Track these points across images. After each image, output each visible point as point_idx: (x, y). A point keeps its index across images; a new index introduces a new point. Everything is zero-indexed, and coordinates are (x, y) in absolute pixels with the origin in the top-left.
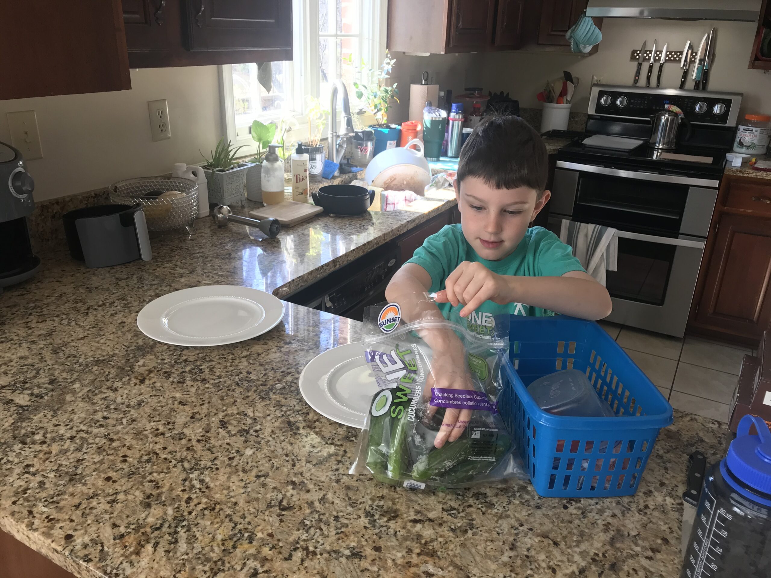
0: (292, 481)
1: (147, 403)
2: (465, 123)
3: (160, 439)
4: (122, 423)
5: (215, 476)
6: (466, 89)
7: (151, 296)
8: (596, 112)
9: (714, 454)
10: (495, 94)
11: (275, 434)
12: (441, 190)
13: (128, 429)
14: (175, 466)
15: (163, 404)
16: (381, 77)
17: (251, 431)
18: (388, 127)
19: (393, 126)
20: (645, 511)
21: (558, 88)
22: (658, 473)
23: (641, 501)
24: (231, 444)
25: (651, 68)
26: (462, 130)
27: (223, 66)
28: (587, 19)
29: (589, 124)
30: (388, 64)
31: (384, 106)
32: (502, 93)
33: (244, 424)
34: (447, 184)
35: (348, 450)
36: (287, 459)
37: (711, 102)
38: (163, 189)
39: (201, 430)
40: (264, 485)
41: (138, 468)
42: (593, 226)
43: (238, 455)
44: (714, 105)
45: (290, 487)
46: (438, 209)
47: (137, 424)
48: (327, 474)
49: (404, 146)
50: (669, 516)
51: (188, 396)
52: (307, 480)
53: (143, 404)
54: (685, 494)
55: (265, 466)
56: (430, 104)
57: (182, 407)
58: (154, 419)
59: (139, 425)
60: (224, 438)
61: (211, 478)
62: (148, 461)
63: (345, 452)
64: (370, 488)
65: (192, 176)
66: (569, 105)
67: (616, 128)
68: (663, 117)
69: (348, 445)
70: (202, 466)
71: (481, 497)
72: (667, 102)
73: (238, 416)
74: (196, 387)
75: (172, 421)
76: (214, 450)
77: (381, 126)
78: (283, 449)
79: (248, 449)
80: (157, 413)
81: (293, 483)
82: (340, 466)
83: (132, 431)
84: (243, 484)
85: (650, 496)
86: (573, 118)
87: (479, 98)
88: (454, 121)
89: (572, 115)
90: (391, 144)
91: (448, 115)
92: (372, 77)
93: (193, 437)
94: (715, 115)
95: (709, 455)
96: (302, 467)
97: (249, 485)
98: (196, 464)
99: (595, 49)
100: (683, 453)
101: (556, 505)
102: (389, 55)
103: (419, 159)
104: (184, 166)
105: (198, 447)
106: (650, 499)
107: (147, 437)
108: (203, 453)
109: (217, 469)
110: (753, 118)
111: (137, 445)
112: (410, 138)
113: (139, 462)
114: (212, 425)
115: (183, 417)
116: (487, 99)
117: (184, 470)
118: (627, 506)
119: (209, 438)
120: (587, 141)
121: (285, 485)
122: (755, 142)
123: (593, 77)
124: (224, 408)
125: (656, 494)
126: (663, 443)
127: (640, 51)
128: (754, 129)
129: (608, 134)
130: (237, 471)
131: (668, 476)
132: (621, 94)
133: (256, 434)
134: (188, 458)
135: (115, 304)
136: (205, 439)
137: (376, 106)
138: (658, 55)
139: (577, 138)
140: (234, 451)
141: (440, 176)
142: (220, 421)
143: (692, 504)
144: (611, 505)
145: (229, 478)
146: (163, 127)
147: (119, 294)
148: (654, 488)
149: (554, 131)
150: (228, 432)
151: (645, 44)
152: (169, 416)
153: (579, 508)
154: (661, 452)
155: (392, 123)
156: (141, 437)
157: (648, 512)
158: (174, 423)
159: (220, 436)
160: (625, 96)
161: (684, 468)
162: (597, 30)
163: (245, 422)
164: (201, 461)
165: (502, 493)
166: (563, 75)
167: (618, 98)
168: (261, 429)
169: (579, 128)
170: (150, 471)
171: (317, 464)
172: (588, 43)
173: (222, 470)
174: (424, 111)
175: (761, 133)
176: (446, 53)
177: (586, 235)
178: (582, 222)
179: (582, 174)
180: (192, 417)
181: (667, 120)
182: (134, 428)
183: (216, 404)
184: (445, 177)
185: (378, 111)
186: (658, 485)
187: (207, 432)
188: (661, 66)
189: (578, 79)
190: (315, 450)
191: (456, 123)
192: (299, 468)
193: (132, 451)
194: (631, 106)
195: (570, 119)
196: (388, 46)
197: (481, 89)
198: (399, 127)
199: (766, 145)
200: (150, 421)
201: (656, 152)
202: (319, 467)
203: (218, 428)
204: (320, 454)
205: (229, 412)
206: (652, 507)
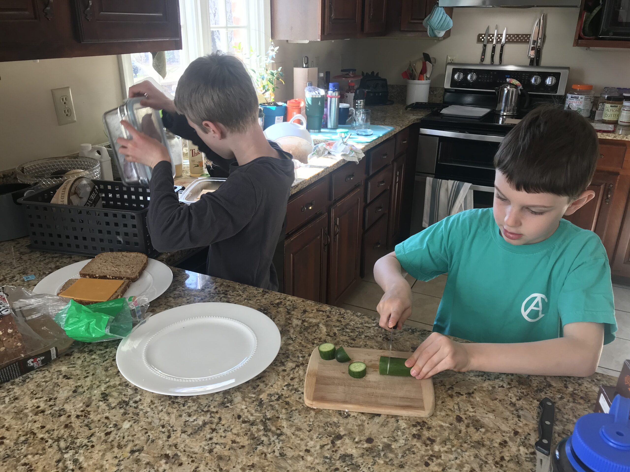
0: (166, 454)
1: (32, 379)
2: (342, 99)
3: (40, 417)
4: (4, 402)
5: (89, 454)
6: (342, 71)
7: (51, 268)
8: (451, 87)
9: (562, 398)
10: (367, 73)
11: (154, 404)
12: (321, 158)
13: (9, 408)
14: (51, 446)
15: (47, 379)
16: (267, 62)
17: (131, 403)
18: (275, 105)
19: (280, 104)
20: (501, 463)
21: (419, 67)
22: (512, 422)
23: (497, 453)
24: (110, 417)
25: (494, 48)
26: (338, 105)
27: (122, 55)
28: (440, 8)
29: (446, 97)
30: (273, 50)
31: (271, 87)
32: (373, 73)
33: (125, 395)
34: (326, 153)
35: (222, 417)
36: (163, 430)
37: (544, 76)
38: (70, 168)
39: (81, 404)
40: (138, 461)
41: (14, 451)
42: (453, 181)
43: (116, 429)
44: (547, 78)
45: (164, 461)
46: (318, 174)
47: (18, 403)
48: (201, 444)
49: (289, 121)
50: (523, 467)
51: (73, 369)
52: (181, 452)
53: (27, 380)
54: (537, 444)
55: (141, 439)
56: (311, 84)
57: (65, 381)
58: (37, 396)
59: (20, 404)
60: (104, 411)
61: (85, 457)
62: (25, 442)
63: (220, 419)
64: (242, 457)
65: (97, 154)
66: (428, 81)
67: (469, 99)
68: (506, 89)
69: (223, 411)
70: (78, 444)
71: (347, 459)
72: (509, 76)
73: (120, 387)
74: (82, 359)
75: (55, 397)
76: (92, 426)
77: (269, 104)
78: (160, 420)
79: (126, 422)
80: (41, 389)
81: (167, 456)
82: (214, 434)
83: (13, 410)
84: (116, 462)
85: (505, 446)
86: (433, 92)
87: (353, 77)
88: (331, 98)
89: (432, 90)
90: (279, 119)
91: (326, 92)
92: (260, 62)
93: (73, 413)
94: (548, 86)
95: (557, 399)
96: (177, 438)
97: (122, 462)
98: (73, 443)
99: (448, 34)
100: (534, 399)
101: (418, 462)
102: (273, 43)
103: (302, 131)
104: (90, 147)
105: (76, 424)
106: (505, 449)
107: (26, 415)
108: (81, 430)
109: (93, 446)
110: (578, 87)
111: (16, 425)
112: (295, 113)
113: (16, 444)
114: (94, 398)
115: (66, 392)
116: (360, 79)
117: (60, 449)
118: (484, 459)
119: (89, 413)
120: (445, 111)
121: (158, 459)
122: (581, 107)
123: (447, 57)
124: (107, 380)
125: (510, 443)
126: (516, 389)
127: (485, 35)
128: (580, 96)
129: (462, 104)
130: (112, 447)
131: (521, 424)
132: (471, 71)
133: (135, 405)
134: (65, 436)
135: (16, 279)
136: (85, 414)
137: (264, 87)
138: (499, 38)
139: (436, 109)
140: (111, 426)
141: (320, 145)
142: (102, 394)
143: (543, 453)
144: (470, 459)
145: (103, 455)
146: (68, 112)
147: (20, 268)
148: (509, 437)
149: (417, 103)
150: (108, 405)
151: (488, 28)
152: (52, 392)
153: (440, 465)
154: (514, 400)
155: (279, 102)
156: (21, 416)
157: (504, 464)
158: (56, 399)
159: (100, 410)
160: (474, 72)
161: (535, 415)
162: (449, 18)
163: (126, 393)
164: (78, 438)
165: (368, 453)
166: (422, 56)
167: (468, 74)
168: (140, 400)
169: (438, 100)
170: (25, 453)
171: (191, 434)
172: (441, 29)
173: (97, 448)
174: (305, 91)
175: (586, 99)
176: (321, 40)
177: (447, 190)
178: (442, 179)
179: (441, 138)
180: (75, 391)
181: (508, 91)
182: (15, 406)
183: (100, 375)
184: (325, 146)
185: (266, 91)
186: (512, 434)
187: (88, 406)
188: (502, 47)
189: (435, 59)
190: (191, 419)
191: (333, 99)
192: (174, 439)
193: (10, 432)
194: (480, 80)
195: (430, 92)
196: (273, 36)
197: (354, 70)
198: (285, 105)
199: (590, 109)
200: (32, 399)
201: (501, 118)
202: (193, 437)
203: (99, 401)
204: (195, 422)
205: (112, 383)
206: (507, 458)
